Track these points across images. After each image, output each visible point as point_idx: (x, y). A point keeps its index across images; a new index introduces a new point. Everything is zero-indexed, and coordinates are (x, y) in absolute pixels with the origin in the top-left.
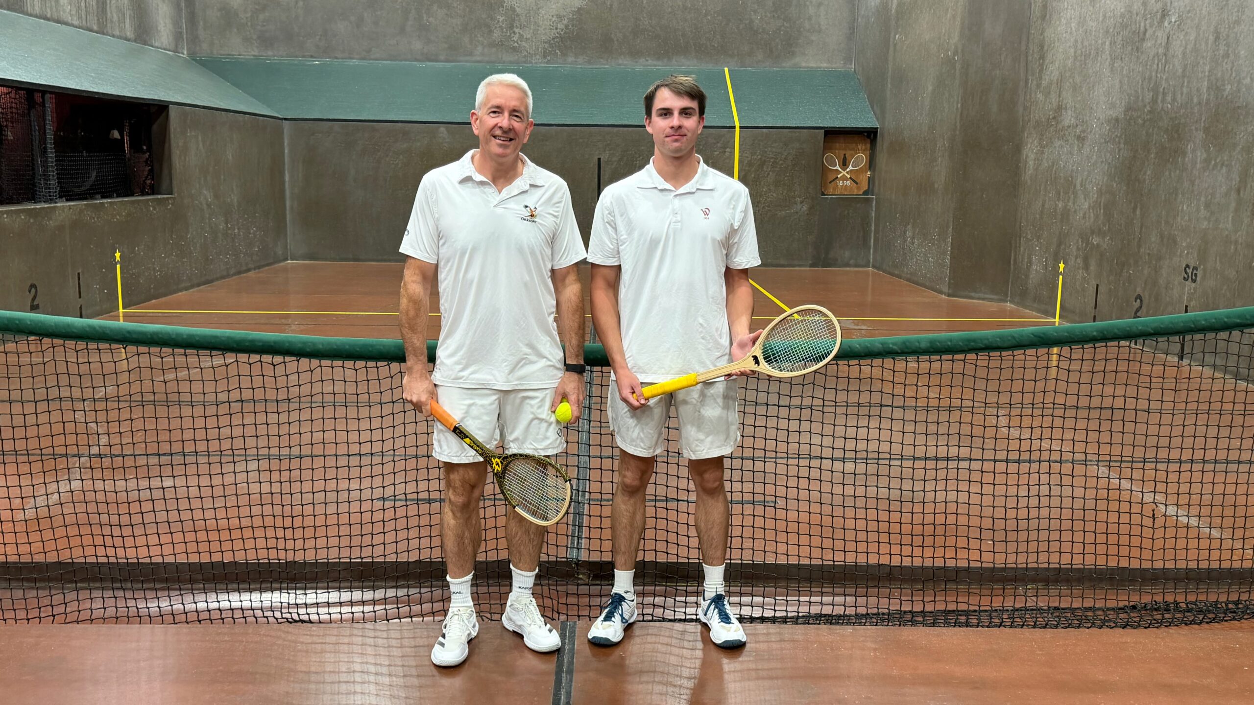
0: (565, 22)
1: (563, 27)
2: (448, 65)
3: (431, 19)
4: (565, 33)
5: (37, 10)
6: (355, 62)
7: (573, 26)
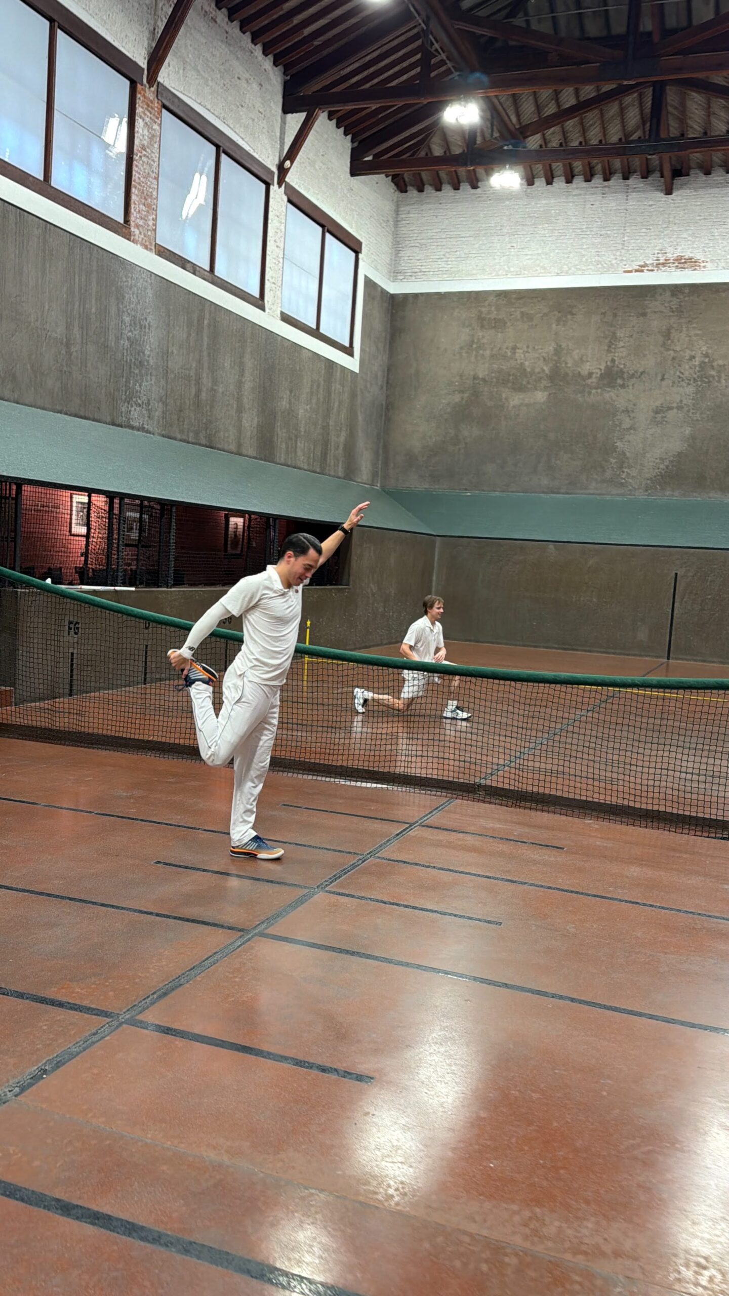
0: (667, 463)
1: (664, 467)
2: (567, 496)
3: (558, 462)
4: (665, 472)
5: (282, 460)
6: (497, 493)
7: (673, 466)
